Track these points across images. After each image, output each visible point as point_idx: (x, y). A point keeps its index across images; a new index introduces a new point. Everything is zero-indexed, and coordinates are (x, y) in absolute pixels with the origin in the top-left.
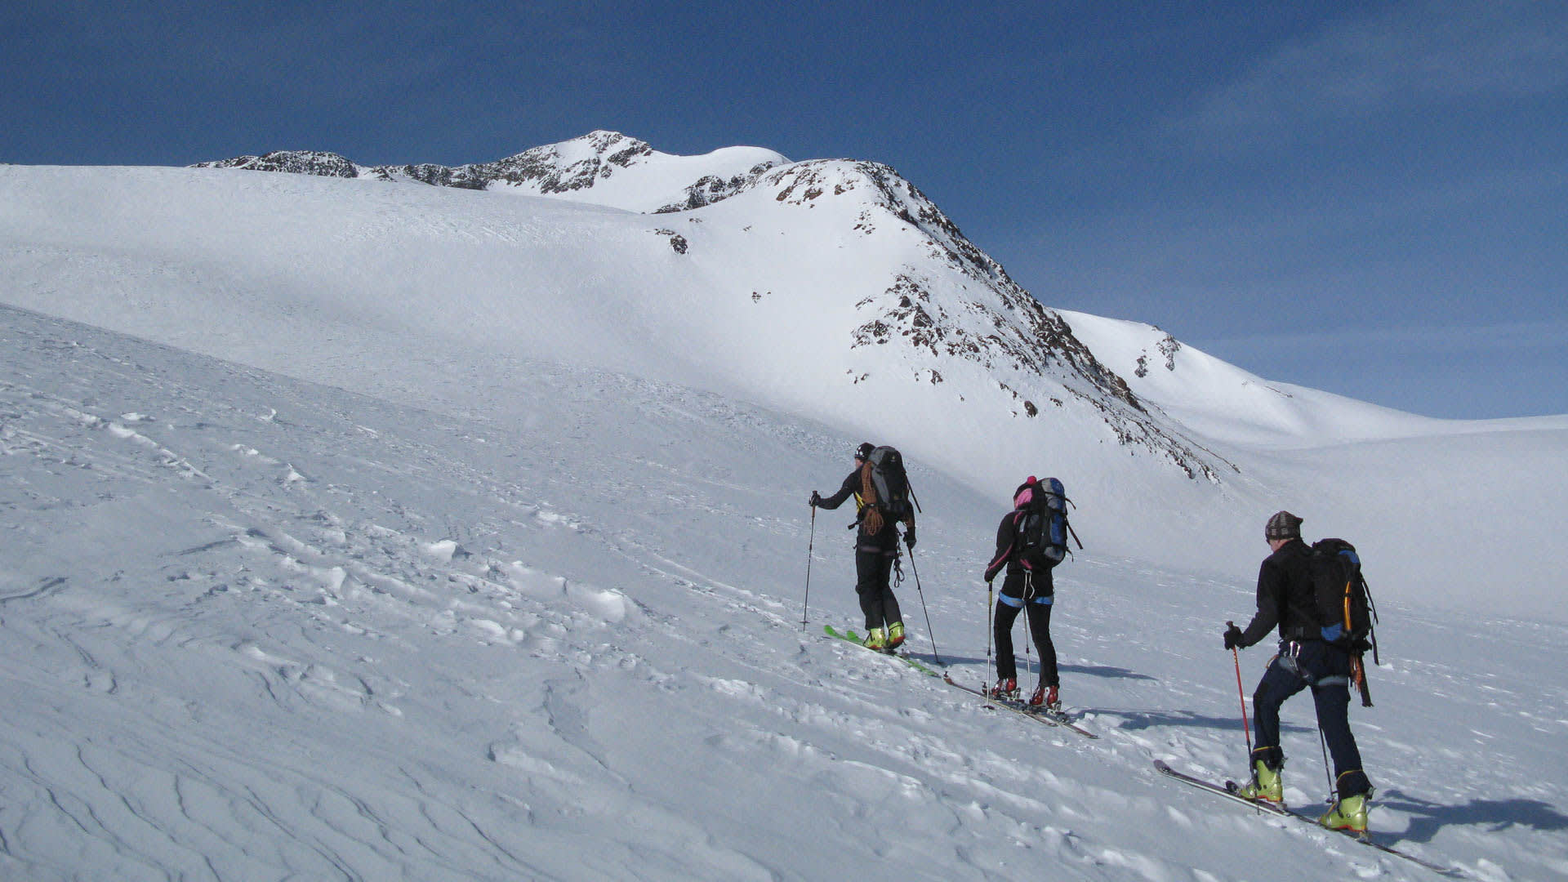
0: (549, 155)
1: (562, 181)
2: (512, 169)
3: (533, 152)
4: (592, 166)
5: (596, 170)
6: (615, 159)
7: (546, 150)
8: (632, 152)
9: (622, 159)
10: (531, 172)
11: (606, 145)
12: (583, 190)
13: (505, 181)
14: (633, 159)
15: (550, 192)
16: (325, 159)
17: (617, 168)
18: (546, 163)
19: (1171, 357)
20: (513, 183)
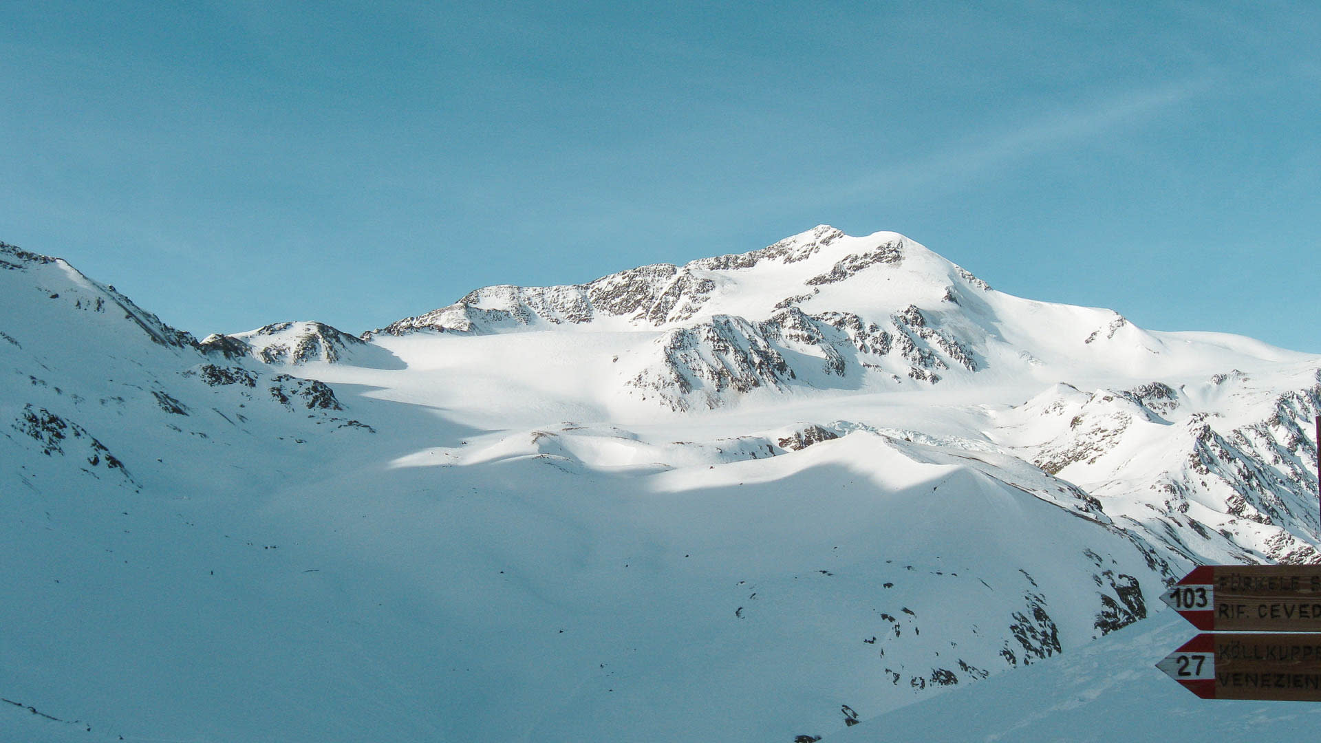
0: (791, 243)
1: (793, 257)
2: (771, 252)
3: (783, 241)
4: (811, 247)
5: (812, 249)
6: (823, 242)
7: (790, 239)
8: (832, 237)
9: (826, 242)
10: (781, 253)
11: (821, 233)
12: (804, 261)
13: (767, 258)
14: (833, 240)
15: (788, 263)
16: (662, 267)
17: (823, 247)
18: (789, 247)
19: (1113, 331)
20: (771, 259)
